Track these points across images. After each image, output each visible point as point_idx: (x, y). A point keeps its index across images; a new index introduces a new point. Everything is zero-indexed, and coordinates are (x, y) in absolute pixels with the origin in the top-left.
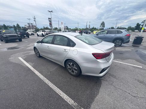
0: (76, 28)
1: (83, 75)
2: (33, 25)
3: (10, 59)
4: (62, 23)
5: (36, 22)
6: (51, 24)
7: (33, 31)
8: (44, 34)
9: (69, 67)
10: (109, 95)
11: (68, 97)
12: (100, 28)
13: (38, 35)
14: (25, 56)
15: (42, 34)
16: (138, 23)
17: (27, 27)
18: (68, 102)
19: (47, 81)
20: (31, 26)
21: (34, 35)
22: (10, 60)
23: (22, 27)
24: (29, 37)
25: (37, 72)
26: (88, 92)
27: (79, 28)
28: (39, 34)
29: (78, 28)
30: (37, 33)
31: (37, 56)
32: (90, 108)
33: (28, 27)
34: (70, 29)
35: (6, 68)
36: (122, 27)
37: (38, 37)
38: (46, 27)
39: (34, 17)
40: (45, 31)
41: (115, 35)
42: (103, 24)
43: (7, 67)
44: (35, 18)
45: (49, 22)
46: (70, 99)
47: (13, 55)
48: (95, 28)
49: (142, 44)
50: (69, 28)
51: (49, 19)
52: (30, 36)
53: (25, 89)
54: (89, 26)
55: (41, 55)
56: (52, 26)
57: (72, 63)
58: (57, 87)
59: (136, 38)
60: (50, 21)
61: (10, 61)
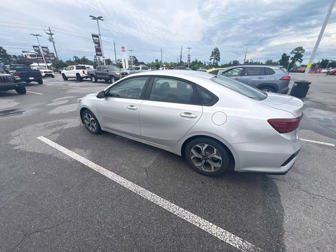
0: (157, 60)
1: (237, 172)
2: (48, 53)
3: (12, 142)
4: (123, 48)
5: (54, 43)
6: (98, 50)
7: (49, 67)
8: (82, 75)
9: (195, 154)
10: (307, 213)
11: (222, 230)
12: (209, 61)
13: (65, 78)
14: (54, 133)
15: (78, 74)
16: (285, 54)
17: (29, 57)
18: (228, 241)
19: (148, 195)
20: (42, 55)
21: (53, 77)
22: (16, 145)
23: (15, 57)
24: (41, 83)
25: (109, 174)
26: (260, 212)
27: (163, 62)
28: (70, 75)
29: (161, 62)
30: (64, 71)
31: (90, 131)
32: (283, 249)
33: (31, 55)
34: (143, 63)
35: (14, 169)
36: (255, 61)
37: (66, 82)
38: (80, 57)
39: (50, 30)
40: (84, 68)
41: (260, 78)
42: (216, 53)
43: (14, 166)
44: (51, 34)
45: (94, 45)
46: (228, 234)
47: (17, 132)
48: (200, 63)
49: (307, 96)
50: (139, 61)
51: (93, 36)
52: (44, 80)
53: (100, 223)
54: (189, 58)
55: (102, 129)
56: (101, 55)
57: (206, 146)
58: (181, 206)
59: (296, 85)
60: (98, 43)
61: (15, 148)
